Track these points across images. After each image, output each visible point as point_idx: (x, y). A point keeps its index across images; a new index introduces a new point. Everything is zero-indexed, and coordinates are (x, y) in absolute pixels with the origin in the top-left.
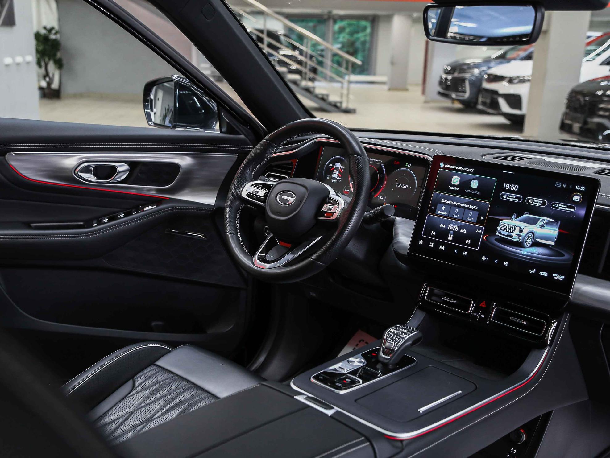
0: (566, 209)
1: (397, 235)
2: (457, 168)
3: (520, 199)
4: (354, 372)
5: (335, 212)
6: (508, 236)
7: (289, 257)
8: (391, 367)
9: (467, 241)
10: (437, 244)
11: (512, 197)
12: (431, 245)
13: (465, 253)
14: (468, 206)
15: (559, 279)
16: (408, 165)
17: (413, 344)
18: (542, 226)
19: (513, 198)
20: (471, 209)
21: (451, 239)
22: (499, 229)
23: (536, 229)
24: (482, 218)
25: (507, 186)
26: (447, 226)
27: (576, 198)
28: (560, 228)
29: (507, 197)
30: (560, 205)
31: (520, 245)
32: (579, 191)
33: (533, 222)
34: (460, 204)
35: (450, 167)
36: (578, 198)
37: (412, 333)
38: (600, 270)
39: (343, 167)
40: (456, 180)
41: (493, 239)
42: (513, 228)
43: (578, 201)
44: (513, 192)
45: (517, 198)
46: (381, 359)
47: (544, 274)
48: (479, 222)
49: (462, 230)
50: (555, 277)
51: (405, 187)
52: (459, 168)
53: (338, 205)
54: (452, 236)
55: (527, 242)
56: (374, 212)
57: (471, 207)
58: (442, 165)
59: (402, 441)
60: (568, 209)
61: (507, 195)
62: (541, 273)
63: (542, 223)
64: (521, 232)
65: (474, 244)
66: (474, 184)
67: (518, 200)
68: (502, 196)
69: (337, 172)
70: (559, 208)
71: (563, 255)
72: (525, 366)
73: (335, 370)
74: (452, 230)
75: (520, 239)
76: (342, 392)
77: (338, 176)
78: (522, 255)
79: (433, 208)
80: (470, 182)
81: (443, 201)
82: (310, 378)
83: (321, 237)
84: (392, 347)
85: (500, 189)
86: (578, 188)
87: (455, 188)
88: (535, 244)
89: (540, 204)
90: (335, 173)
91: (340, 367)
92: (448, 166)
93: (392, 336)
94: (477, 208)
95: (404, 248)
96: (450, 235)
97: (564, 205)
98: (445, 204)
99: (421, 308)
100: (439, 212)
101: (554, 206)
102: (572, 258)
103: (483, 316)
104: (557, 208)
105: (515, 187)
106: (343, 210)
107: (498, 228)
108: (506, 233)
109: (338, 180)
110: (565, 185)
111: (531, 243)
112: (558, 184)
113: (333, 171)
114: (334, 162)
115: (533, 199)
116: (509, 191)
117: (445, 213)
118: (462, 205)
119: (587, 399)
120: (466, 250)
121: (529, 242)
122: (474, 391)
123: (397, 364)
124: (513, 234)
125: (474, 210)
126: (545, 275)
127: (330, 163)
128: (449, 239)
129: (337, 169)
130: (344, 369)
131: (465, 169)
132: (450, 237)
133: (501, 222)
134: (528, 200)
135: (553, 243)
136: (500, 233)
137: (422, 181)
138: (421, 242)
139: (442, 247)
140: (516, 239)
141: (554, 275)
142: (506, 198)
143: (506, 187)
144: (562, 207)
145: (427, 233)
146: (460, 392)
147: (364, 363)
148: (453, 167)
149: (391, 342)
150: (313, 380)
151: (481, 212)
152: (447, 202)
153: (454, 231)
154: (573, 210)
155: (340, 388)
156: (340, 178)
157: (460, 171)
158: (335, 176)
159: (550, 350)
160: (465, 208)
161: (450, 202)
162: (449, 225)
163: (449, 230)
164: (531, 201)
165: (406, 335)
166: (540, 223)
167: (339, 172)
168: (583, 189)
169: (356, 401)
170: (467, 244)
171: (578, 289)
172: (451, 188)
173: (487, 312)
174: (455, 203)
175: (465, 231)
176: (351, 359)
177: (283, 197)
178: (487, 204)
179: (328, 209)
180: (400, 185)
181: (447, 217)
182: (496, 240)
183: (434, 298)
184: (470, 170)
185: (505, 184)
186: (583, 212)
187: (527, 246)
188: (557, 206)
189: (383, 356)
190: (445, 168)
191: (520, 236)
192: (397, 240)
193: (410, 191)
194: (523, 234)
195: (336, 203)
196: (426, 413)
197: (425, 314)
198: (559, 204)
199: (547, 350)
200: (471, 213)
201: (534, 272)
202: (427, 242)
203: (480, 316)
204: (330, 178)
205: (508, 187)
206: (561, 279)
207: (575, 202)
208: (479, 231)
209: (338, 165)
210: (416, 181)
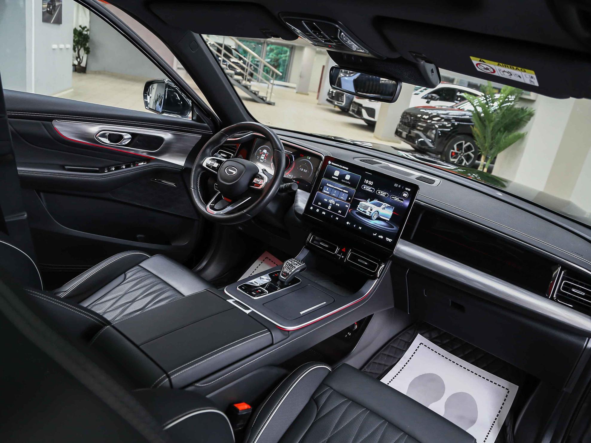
0: (398, 200)
1: (297, 201)
2: (338, 166)
3: (373, 190)
4: (263, 286)
5: (261, 184)
6: (364, 211)
7: (229, 208)
8: (286, 284)
9: (339, 211)
10: (321, 210)
11: (369, 188)
12: (318, 210)
13: (337, 218)
14: (342, 190)
15: (389, 241)
16: (308, 158)
17: (301, 271)
18: (384, 208)
19: (369, 189)
20: (344, 192)
21: (330, 209)
22: (359, 207)
23: (380, 209)
24: (350, 199)
25: (367, 181)
26: (328, 200)
27: (405, 195)
28: (393, 211)
29: (366, 188)
30: (395, 198)
31: (370, 218)
32: (407, 191)
33: (379, 205)
34: (337, 188)
35: (335, 164)
36: (406, 195)
37: (300, 265)
38: (411, 238)
39: (268, 153)
40: (337, 173)
41: (354, 212)
42: (366, 208)
43: (406, 196)
44: (370, 186)
45: (371, 189)
46: (280, 279)
47: (381, 237)
48: (348, 200)
49: (337, 204)
50: (387, 240)
51: (305, 171)
52: (340, 166)
53: (264, 180)
54: (331, 207)
55: (374, 217)
56: (285, 186)
57: (344, 191)
58: (330, 162)
59: (288, 331)
60: (400, 201)
61: (366, 187)
62: (379, 236)
63: (384, 207)
64: (371, 210)
65: (342, 214)
66: (348, 177)
67: (372, 191)
68: (363, 187)
69: (264, 156)
70: (395, 199)
71: (394, 228)
72: (363, 289)
73: (252, 283)
74: (331, 203)
75: (370, 215)
76: (255, 298)
77: (264, 158)
78: (369, 223)
79: (321, 188)
80: (345, 175)
81: (328, 184)
82: (236, 288)
83: (250, 198)
84: (288, 272)
85: (362, 182)
86: (407, 189)
87: (336, 178)
88: (379, 219)
89: (384, 195)
90: (262, 156)
91: (255, 282)
92: (333, 164)
93: (288, 266)
94: (347, 192)
95: (301, 210)
96: (329, 206)
97: (398, 198)
98: (329, 187)
99: (307, 248)
100: (324, 191)
101: (392, 197)
102: (398, 229)
103: (343, 257)
104: (394, 199)
105: (371, 183)
106: (266, 184)
107: (359, 206)
108: (363, 210)
109: (264, 160)
110: (400, 186)
111: (376, 217)
112: (396, 185)
113: (261, 154)
114: (262, 149)
115: (381, 192)
116: (368, 185)
117: (328, 193)
118: (339, 189)
119: (393, 307)
120: (338, 216)
121: (375, 217)
122: (333, 302)
123: (289, 283)
124: (366, 211)
125: (346, 193)
126: (382, 238)
127: (260, 149)
128: (328, 208)
129: (264, 153)
130: (257, 283)
131: (343, 167)
132: (329, 208)
133: (360, 202)
134: (378, 192)
135: (388, 220)
136: (359, 209)
137: (316, 169)
138: (312, 208)
139: (324, 213)
140: (368, 214)
141: (387, 238)
142: (365, 189)
143: (366, 182)
144: (396, 199)
145: (316, 203)
146: (325, 303)
147: (270, 280)
148: (336, 165)
149: (287, 269)
150: (238, 289)
151: (350, 195)
152: (330, 185)
153: (332, 204)
154: (402, 202)
155: (254, 296)
156: (266, 160)
157: (340, 168)
158: (262, 158)
159: (378, 281)
160: (340, 191)
161: (332, 186)
162: (330, 200)
163: (330, 203)
164: (379, 192)
165: (297, 266)
166: (383, 206)
167: (265, 156)
168: (409, 190)
169: (263, 304)
170: (339, 213)
171: (398, 248)
172: (333, 177)
173: (345, 254)
174: (335, 187)
175: (339, 205)
176: (262, 277)
177: (229, 170)
178: (353, 190)
179: (257, 182)
180: (302, 170)
181: (330, 195)
182: (356, 213)
183: (315, 242)
184: (346, 168)
185: (365, 180)
186: (407, 204)
187: (373, 219)
188: (394, 198)
189: (282, 277)
190: (331, 164)
191: (371, 213)
192: (297, 204)
193: (308, 174)
194: (372, 212)
195: (262, 178)
196: (305, 315)
197: (309, 251)
198: (395, 197)
199: (376, 280)
200: (343, 194)
201: (375, 235)
202: (315, 208)
203: (341, 256)
204: (259, 158)
205: (367, 182)
206: (390, 241)
207: (404, 197)
208: (347, 206)
209: (265, 151)
210: (312, 169)
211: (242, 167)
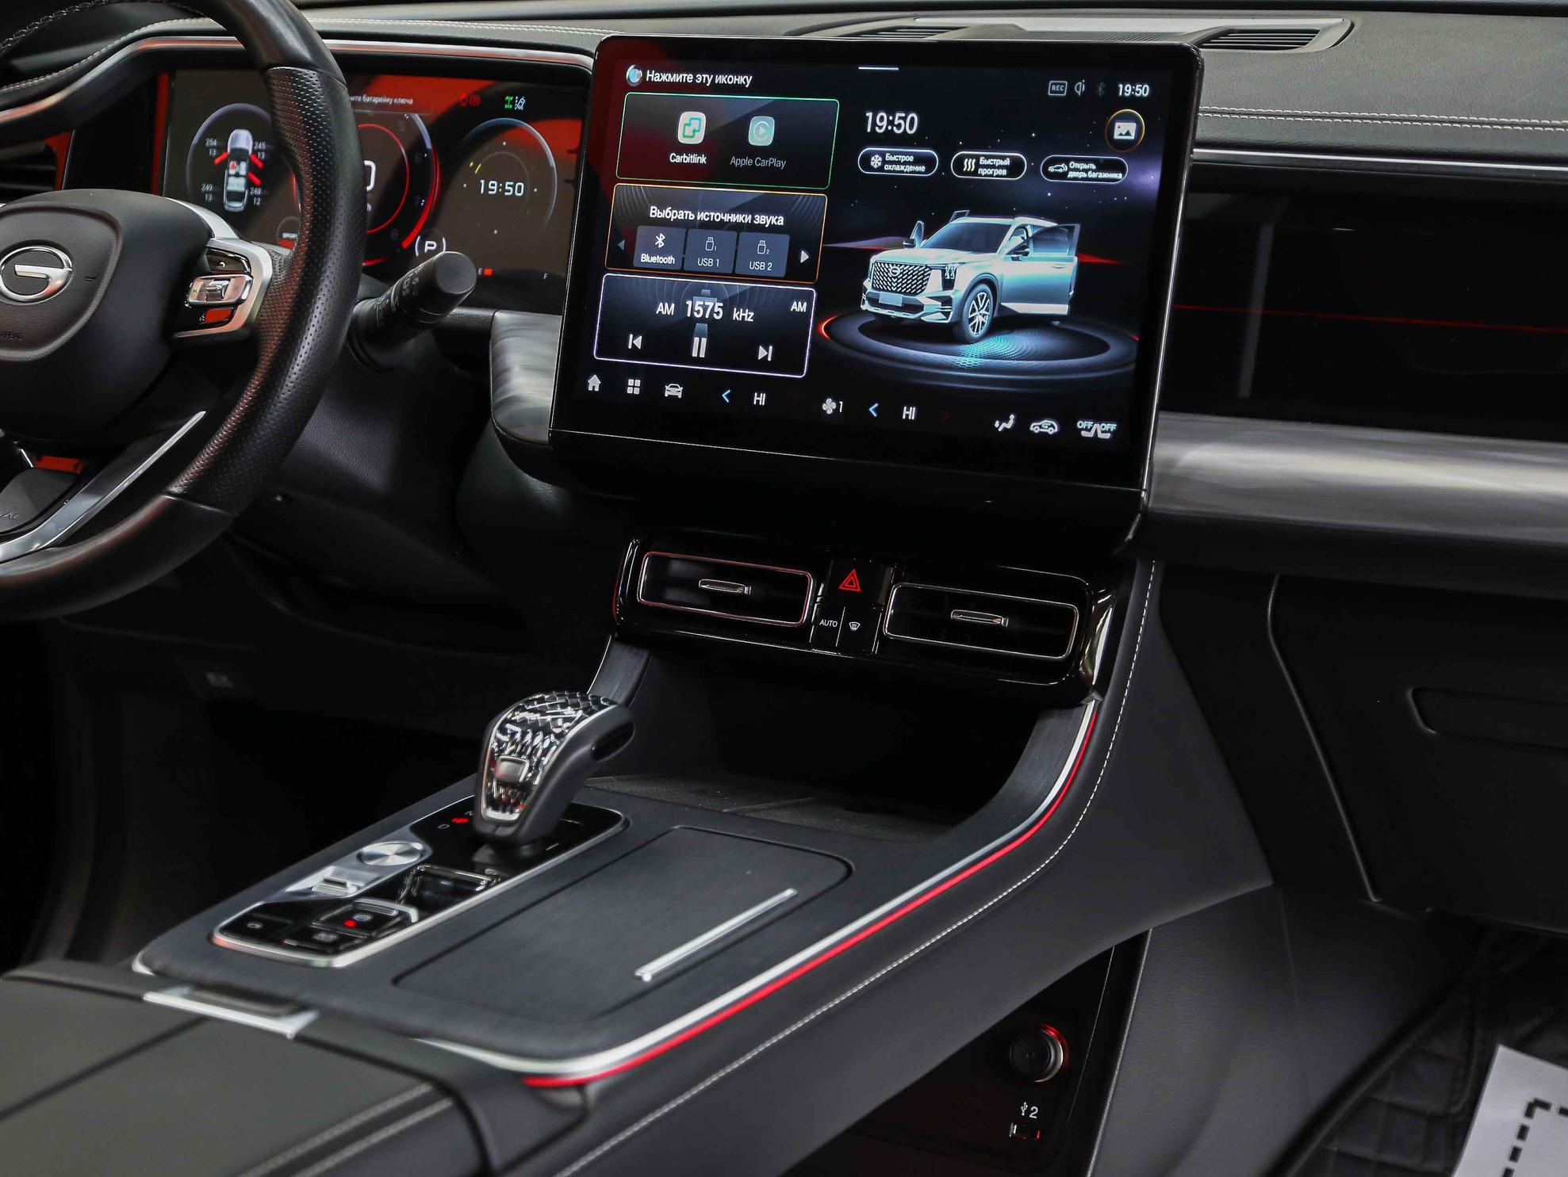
0: (1094, 175)
1: (502, 374)
2: (689, 78)
3: (928, 162)
4: (387, 890)
5: (240, 302)
6: (907, 307)
7: (81, 507)
8: (526, 851)
9: (762, 353)
10: (654, 381)
11: (903, 158)
12: (634, 386)
13: (760, 399)
14: (748, 219)
15: (1101, 435)
16: (513, 103)
17: (600, 752)
18: (1020, 251)
19: (905, 163)
20: (761, 228)
21: (702, 355)
22: (869, 289)
23: (1000, 265)
24: (804, 256)
25: (879, 121)
26: (681, 308)
27: (1125, 130)
28: (1079, 252)
29: (884, 162)
30: (1073, 165)
31: (950, 334)
32: (1133, 102)
33: (987, 241)
34: (717, 216)
35: (665, 77)
36: (1131, 127)
37: (591, 713)
38: (1245, 389)
39: (262, 146)
40: (692, 127)
41: (852, 330)
42: (916, 278)
43: (1132, 137)
44: (904, 140)
45: (918, 160)
46: (487, 829)
47: (1047, 426)
48: (796, 271)
49: (736, 315)
50: (1084, 434)
51: (515, 189)
52: (700, 78)
53: (249, 274)
54: (704, 340)
55: (972, 319)
56: (400, 290)
57: (761, 219)
58: (633, 75)
59: (580, 1085)
60: (1102, 175)
61: (883, 155)
62: (1035, 428)
63: (1018, 241)
64: (948, 284)
65: (787, 358)
66: (762, 132)
67: (923, 169)
68: (867, 159)
69: (243, 168)
70: (1071, 175)
71: (1104, 347)
72: (1021, 778)
73: (308, 892)
74: (702, 320)
75: (947, 314)
76: (342, 961)
77: (250, 184)
78: (962, 369)
79: (622, 245)
80: (743, 125)
81: (655, 212)
82: (210, 937)
83: (201, 414)
84: (524, 773)
85: (856, 136)
86: (1126, 90)
87: (693, 159)
88: (1005, 323)
89: (1004, 172)
90: (232, 172)
91: (327, 881)
92: (656, 77)
93: (518, 736)
94: (781, 221)
95: (535, 416)
96: (696, 340)
97: (1087, 161)
98: (664, 223)
99: (630, 639)
100: (645, 258)
101: (1051, 169)
102: (1135, 348)
103: (854, 626)
104: (1064, 175)
105: (907, 123)
106: (269, 289)
107: (868, 284)
108: (897, 299)
109: (251, 198)
110: (1080, 87)
111: (986, 320)
112: (1057, 88)
113: (224, 165)
114: (222, 130)
115: (977, 158)
116: (890, 139)
117: (670, 260)
118: (726, 218)
119: (1266, 882)
120: (761, 384)
121: (979, 319)
122: (839, 883)
123: (548, 840)
124: (921, 298)
125: (773, 229)
126: (1051, 431)
127: (208, 133)
128: (695, 354)
129: (239, 155)
130: (343, 885)
131: (721, 79)
132: (699, 347)
133: (873, 259)
134: (959, 163)
135: (1063, 309)
136: (874, 302)
137: (574, 156)
138: (594, 383)
139: (674, 391)
140: (933, 314)
141: (1081, 424)
142: (881, 169)
143: (874, 124)
144: (1080, 171)
145: (613, 343)
146: (789, 893)
147: (422, 853)
148: (676, 78)
149: (514, 757)
150: (223, 940)
151: (798, 234)
152: (669, 213)
153: (711, 322)
154: (1120, 176)
155: (335, 949)
156: (258, 192)
157: (701, 88)
158: (235, 184)
159: (1105, 705)
160: (738, 227)
161: (681, 215)
162: (689, 303)
163: (693, 321)
164: (969, 165)
165: (568, 724)
166: (1010, 242)
167: (252, 168)
168: (1143, 90)
169: (396, 981)
170: (764, 365)
171: (1169, 464)
172: (679, 159)
173: (866, 607)
174: (702, 216)
175: (748, 316)
176: (367, 849)
177: (20, 269)
178: (815, 200)
179: (214, 294)
180: (494, 186)
181: (680, 271)
182: (864, 329)
183: (672, 594)
184: (741, 80)
185: (870, 115)
186: (1151, 178)
187: (974, 334)
188: (1063, 168)
189: (492, 814)
190: (645, 85)
191: (947, 301)
192: (508, 391)
193: (534, 202)
194: (957, 294)
195: (238, 265)
196: (663, 980)
197: (646, 654)
198: (1067, 161)
199: (1090, 708)
200: (762, 243)
201: (1009, 425)
202: (614, 378)
203: (846, 627)
204: (218, 189)
205: (885, 123)
206: (1107, 436)
207: (1123, 145)
208: (799, 307)
209: (242, 139)
210: (553, 163)
211: (97, 231)
